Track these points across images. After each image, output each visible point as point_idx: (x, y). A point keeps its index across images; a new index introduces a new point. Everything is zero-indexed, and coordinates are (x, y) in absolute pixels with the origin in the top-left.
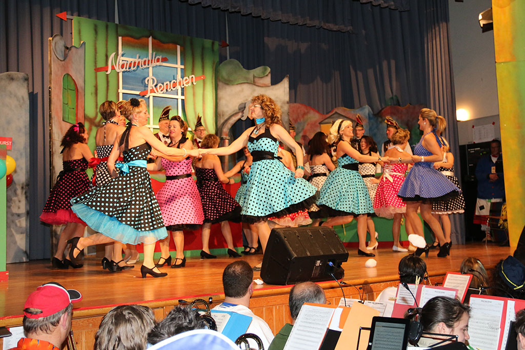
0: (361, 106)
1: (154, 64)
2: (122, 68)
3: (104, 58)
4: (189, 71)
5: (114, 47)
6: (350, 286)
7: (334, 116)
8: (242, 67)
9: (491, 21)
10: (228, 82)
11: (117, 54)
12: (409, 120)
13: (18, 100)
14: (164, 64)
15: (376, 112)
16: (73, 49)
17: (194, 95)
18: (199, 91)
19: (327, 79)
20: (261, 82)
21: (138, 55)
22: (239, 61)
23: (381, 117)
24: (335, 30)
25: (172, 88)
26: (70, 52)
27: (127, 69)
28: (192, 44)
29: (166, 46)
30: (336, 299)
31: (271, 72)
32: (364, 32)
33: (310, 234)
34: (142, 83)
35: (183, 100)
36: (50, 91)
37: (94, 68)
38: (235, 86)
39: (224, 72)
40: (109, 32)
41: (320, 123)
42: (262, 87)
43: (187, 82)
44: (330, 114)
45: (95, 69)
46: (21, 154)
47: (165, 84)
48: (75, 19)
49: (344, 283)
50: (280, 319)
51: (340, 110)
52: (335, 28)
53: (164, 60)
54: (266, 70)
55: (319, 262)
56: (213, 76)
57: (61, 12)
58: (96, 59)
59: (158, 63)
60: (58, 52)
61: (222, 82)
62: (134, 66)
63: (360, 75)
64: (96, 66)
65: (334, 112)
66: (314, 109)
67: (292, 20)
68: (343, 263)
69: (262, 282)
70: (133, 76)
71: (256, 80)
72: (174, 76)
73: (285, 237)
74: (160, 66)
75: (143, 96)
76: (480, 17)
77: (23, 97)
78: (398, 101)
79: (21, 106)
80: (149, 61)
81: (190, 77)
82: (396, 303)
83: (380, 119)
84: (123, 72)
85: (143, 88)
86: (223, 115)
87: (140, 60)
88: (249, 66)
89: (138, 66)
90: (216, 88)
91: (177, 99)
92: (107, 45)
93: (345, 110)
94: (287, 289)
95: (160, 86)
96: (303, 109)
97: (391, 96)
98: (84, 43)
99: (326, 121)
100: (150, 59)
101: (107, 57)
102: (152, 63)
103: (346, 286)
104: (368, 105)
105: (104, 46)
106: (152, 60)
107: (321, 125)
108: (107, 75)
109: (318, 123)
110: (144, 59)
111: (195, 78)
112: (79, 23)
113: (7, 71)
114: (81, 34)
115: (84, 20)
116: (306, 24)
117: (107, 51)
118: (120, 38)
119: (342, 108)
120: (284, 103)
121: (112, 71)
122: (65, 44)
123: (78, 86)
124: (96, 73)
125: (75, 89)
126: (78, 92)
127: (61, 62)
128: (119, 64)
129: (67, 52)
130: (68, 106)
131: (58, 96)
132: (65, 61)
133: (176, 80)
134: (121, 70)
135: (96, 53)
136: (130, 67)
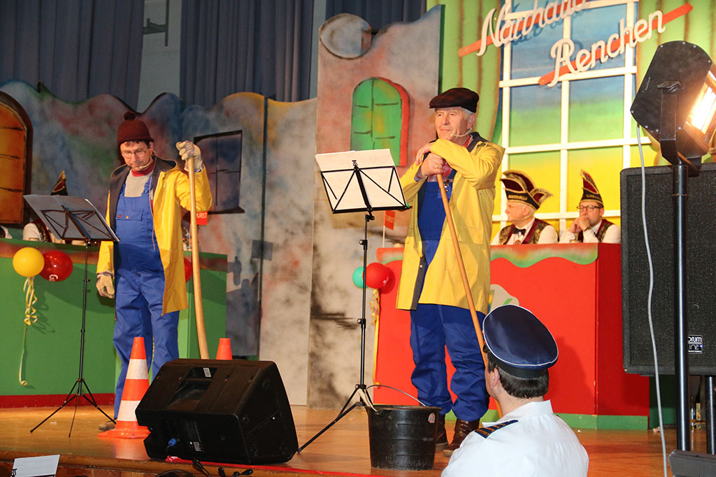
1: (570, 11)
11: (498, 11)
14: (593, 4)
16: (395, 28)
25: (610, 53)
34: (550, 56)
35: (634, 76)
37: (459, 50)
43: (645, 31)
47: (594, 47)
58: (462, 31)
59: (580, 6)
60: (341, 45)
62: (527, 28)
64: (460, 46)
72: (619, 25)
74: (583, 10)
75: (545, 86)
80: (559, 7)
81: (651, 17)
84: (512, 42)
85: (550, 67)
87: (541, 11)
89: (536, 25)
91: (624, 75)
95: (584, 55)
101: (480, 21)
102: (565, 9)
106: (566, 4)
108: (480, 59)
110: (549, 7)
111: (664, 16)
117: (481, 9)
121: (489, 47)
122: (367, 27)
123: (411, 93)
124: (460, 59)
125: (399, 101)
126: (414, 103)
127: (351, 61)
128: (500, 29)
129: (372, 39)
130: (372, 136)
131: (335, 123)
132: (366, 56)
133: (619, 34)
134: (504, 41)
135: (462, 19)
136: (520, 32)
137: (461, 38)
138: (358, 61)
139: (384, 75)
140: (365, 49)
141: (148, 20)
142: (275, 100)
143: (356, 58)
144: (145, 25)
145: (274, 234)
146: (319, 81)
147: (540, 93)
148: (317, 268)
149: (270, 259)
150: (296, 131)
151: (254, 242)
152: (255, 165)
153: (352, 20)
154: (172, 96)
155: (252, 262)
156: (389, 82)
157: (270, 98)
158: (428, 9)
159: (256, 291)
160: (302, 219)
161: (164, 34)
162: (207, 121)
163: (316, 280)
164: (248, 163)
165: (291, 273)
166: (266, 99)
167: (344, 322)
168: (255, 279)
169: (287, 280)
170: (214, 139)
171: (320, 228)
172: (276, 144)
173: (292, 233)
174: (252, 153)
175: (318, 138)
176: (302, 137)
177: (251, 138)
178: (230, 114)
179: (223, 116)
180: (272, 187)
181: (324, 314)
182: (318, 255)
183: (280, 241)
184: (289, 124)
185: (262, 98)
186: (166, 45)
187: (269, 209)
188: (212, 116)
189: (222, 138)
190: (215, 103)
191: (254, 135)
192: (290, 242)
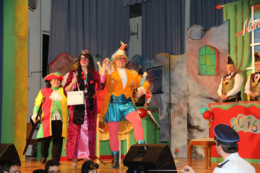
2: (252, 28)
11: (249, 20)
16: (213, 28)
26: (208, 32)
40: (244, 6)
48: (225, 6)
57: (218, 5)
58: (236, 28)
60: (194, 35)
64: (236, 33)
84: (254, 30)
98: (228, 20)
101: (243, 24)
105: (241, 17)
108: (243, 36)
114: (228, 15)
115: (229, 4)
117: (243, 20)
121: (246, 33)
122: (203, 28)
123: (219, 50)
124: (236, 37)
125: (215, 53)
126: (220, 54)
127: (198, 40)
128: (250, 26)
129: (205, 33)
130: (206, 65)
131: (193, 62)
132: (203, 38)
134: (251, 30)
135: (236, 23)
136: (257, 27)
137: (236, 30)
139: (209, 44)
140: (202, 36)
141: (132, 31)
142: (173, 55)
143: (199, 39)
144: (131, 33)
145: (174, 100)
146: (187, 47)
148: (189, 111)
149: (173, 109)
150: (180, 65)
151: (168, 103)
152: (167, 77)
153: (197, 27)
154: (139, 56)
155: (167, 110)
156: (211, 46)
157: (171, 54)
158: (224, 21)
159: (169, 119)
160: (183, 94)
161: (137, 35)
162: (151, 63)
163: (188, 115)
164: (164, 77)
165: (180, 113)
166: (170, 55)
167: (199, 129)
168: (168, 115)
169: (179, 115)
170: (153, 69)
171: (189, 97)
172: (173, 70)
173: (180, 99)
174: (166, 73)
175: (187, 67)
176: (182, 67)
177: (165, 68)
178: (158, 60)
179: (156, 61)
180: (172, 84)
181: (192, 127)
182: (189, 107)
183: (176, 102)
184: (177, 63)
185: (169, 54)
186: (138, 39)
187: (172, 91)
188: (152, 61)
189: (156, 68)
190: (153, 57)
191: (166, 67)
192: (179, 103)
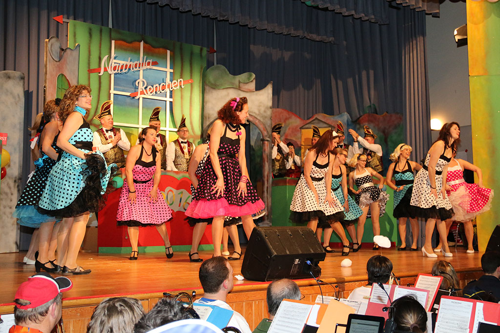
0: (340, 113)
1: (145, 67)
2: (114, 70)
3: (98, 60)
4: (178, 75)
5: (107, 51)
6: (326, 284)
7: (315, 121)
8: (228, 72)
9: (465, 37)
10: (215, 87)
11: (110, 57)
12: (385, 128)
13: (14, 97)
14: (154, 68)
15: (354, 119)
16: (68, 51)
17: (182, 98)
18: (187, 94)
19: (308, 87)
20: (246, 87)
21: (130, 58)
22: (226, 67)
23: (359, 124)
24: (318, 40)
25: (161, 91)
26: (65, 54)
27: (119, 71)
28: (181, 49)
29: (157, 50)
30: (312, 296)
31: (256, 79)
32: (345, 43)
33: (290, 233)
34: (133, 84)
35: (171, 102)
36: (44, 90)
37: (88, 69)
38: (221, 90)
39: (212, 76)
40: (103, 35)
41: (301, 128)
42: (247, 92)
43: (176, 85)
44: (311, 120)
45: (88, 71)
46: (15, 149)
47: (155, 86)
48: (71, 22)
49: (321, 281)
50: (258, 314)
51: (320, 116)
52: (318, 38)
53: (155, 64)
54: (251, 76)
55: (297, 260)
56: (200, 81)
57: (58, 15)
58: (89, 60)
59: (148, 66)
60: (54, 52)
61: (209, 86)
62: (126, 69)
63: (340, 83)
64: (89, 67)
65: (314, 118)
66: (295, 115)
67: (277, 30)
68: (320, 262)
69: (243, 278)
70: (124, 78)
71: (241, 85)
72: (163, 79)
73: (266, 236)
74: (150, 69)
75: (134, 98)
76: (456, 33)
77: (18, 95)
78: (376, 110)
79: (16, 104)
80: (140, 64)
81: (179, 81)
82: (370, 301)
83: (358, 126)
84: (115, 74)
85: (133, 90)
86: (209, 118)
87: (131, 63)
88: (235, 72)
89: (129, 69)
90: (203, 92)
91: (166, 101)
92: (100, 47)
93: (324, 117)
94: (265, 285)
95: (150, 89)
96: (285, 114)
97: (369, 105)
98: (79, 46)
99: (307, 126)
100: (141, 62)
101: (100, 59)
102: (142, 66)
103: (323, 284)
104: (347, 112)
105: (98, 48)
106: (143, 64)
107: (302, 130)
108: (100, 76)
109: (299, 128)
110: (136, 62)
111: (183, 81)
112: (75, 26)
113: (5, 70)
114: (76, 37)
115: (79, 23)
116: (290, 34)
117: (100, 53)
118: (113, 42)
119: (322, 114)
120: (267, 108)
121: (105, 72)
122: (61, 46)
124: (89, 74)
127: (56, 63)
128: (111, 66)
129: (62, 54)
131: (52, 95)
132: (61, 61)
133: (165, 83)
134: (113, 72)
135: (90, 54)
136: (121, 70)
137: (89, 64)
138: (58, 63)
139: (64, 73)
140: (61, 58)
143: (58, 61)
147: (128, 100)
156: (66, 77)
